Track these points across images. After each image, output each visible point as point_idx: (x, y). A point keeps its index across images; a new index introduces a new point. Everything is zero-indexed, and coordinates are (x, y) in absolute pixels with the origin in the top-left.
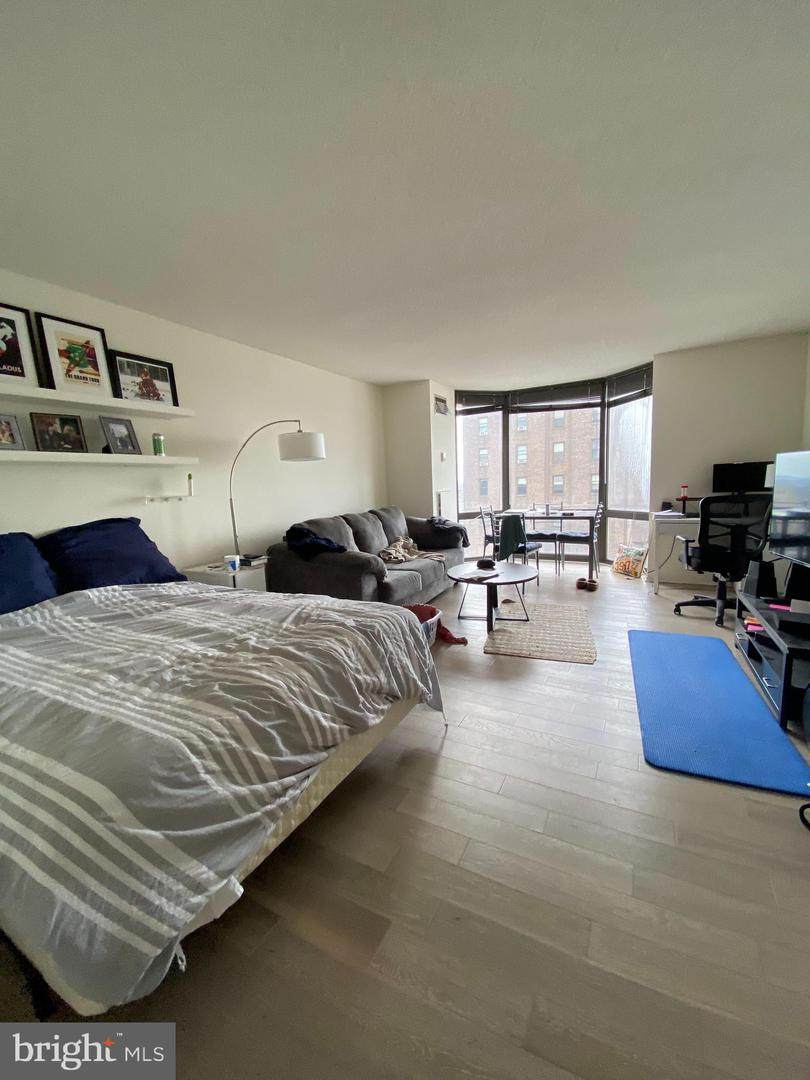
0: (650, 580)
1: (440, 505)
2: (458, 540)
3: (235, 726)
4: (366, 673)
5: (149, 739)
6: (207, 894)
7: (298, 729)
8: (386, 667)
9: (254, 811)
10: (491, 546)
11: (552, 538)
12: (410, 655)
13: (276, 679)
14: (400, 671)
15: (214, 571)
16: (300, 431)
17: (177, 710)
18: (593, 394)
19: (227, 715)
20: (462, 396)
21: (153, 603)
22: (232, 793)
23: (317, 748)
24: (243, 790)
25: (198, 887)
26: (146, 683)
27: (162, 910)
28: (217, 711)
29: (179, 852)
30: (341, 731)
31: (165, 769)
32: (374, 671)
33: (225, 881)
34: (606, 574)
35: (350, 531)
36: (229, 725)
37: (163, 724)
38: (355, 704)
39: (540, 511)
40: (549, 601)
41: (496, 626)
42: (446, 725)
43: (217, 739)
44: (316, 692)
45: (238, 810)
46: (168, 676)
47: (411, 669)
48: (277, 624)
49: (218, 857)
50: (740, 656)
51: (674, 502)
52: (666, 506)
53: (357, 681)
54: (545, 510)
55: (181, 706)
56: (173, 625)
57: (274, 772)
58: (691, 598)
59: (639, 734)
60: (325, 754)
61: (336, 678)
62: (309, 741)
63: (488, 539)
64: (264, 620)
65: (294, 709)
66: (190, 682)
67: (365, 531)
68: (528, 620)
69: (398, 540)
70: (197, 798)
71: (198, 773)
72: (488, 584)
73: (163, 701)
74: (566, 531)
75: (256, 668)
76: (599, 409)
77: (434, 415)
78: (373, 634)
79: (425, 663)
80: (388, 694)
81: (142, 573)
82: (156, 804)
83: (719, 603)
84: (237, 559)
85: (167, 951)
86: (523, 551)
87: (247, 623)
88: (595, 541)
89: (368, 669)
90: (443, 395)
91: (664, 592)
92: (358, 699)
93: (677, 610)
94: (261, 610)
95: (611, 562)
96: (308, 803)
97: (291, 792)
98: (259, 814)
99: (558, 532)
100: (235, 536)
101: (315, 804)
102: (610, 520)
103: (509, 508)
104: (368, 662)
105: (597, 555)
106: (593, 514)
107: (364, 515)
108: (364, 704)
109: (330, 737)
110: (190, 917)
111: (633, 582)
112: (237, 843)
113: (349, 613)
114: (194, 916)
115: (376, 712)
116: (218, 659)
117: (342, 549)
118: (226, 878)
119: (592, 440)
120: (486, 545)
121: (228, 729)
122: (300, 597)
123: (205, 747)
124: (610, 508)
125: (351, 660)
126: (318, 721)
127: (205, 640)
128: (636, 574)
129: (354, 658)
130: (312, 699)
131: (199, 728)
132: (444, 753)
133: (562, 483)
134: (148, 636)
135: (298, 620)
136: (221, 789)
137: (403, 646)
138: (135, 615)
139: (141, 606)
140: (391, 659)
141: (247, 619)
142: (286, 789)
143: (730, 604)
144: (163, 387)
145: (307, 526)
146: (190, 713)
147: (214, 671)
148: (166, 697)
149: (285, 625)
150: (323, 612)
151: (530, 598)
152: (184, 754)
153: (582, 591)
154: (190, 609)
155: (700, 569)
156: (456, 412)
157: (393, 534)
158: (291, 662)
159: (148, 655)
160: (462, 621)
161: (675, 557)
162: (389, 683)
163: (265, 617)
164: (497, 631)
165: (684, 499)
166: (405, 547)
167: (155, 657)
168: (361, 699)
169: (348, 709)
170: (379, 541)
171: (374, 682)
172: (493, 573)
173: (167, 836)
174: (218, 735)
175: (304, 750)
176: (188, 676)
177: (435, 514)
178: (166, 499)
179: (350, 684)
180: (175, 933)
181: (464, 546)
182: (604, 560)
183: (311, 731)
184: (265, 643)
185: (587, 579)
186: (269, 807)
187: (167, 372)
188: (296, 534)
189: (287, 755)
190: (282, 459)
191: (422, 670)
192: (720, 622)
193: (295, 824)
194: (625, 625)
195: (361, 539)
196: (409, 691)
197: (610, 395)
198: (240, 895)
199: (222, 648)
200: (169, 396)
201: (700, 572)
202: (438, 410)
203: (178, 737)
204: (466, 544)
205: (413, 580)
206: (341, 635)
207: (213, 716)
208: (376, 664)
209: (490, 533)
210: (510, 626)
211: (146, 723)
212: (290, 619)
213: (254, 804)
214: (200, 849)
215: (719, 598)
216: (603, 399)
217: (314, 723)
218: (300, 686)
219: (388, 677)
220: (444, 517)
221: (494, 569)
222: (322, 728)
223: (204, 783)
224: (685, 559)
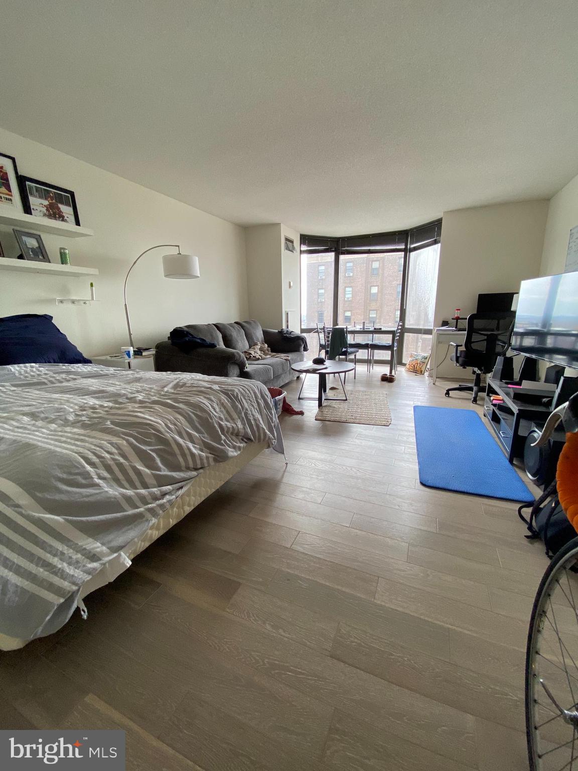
0: (430, 376)
1: (288, 322)
2: (301, 345)
3: (122, 447)
4: (228, 421)
5: (52, 453)
6: (101, 562)
7: (173, 454)
8: (243, 418)
9: (138, 507)
10: (323, 352)
11: (366, 346)
12: (261, 413)
13: (156, 419)
14: (253, 422)
15: (114, 359)
16: (179, 254)
17: (77, 437)
18: (399, 242)
19: (115, 440)
20: (306, 239)
21: (64, 376)
22: (120, 494)
23: (188, 469)
24: (130, 492)
25: (93, 557)
26: (52, 421)
27: (63, 571)
28: (109, 437)
29: (78, 533)
30: (207, 458)
31: (64, 473)
32: (233, 419)
33: (115, 555)
34: (401, 372)
35: (220, 336)
36: (118, 448)
37: (63, 445)
38: (218, 440)
39: (358, 327)
40: (362, 389)
41: (324, 403)
42: (287, 464)
43: (107, 456)
44: (188, 430)
45: (125, 505)
46: (71, 418)
47: (261, 422)
48: (159, 389)
49: (111, 537)
50: (486, 421)
51: (451, 321)
52: (445, 323)
53: (220, 426)
54: (362, 327)
55: (78, 434)
56: (78, 389)
57: (155, 482)
58: (457, 386)
59: (417, 467)
60: (195, 473)
61: (204, 422)
62: (183, 463)
63: (322, 347)
64: (149, 386)
65: (170, 439)
66: (88, 421)
67: (231, 335)
68: (346, 400)
69: (257, 345)
70: (91, 495)
71: (93, 478)
72: (319, 373)
73: (66, 432)
74: (376, 342)
75: (140, 412)
76: (403, 253)
77: (284, 253)
78: (233, 395)
79: (272, 419)
80: (243, 437)
81: (56, 357)
82: (58, 497)
83: (475, 388)
84: (131, 350)
85: (70, 599)
86: (345, 353)
87: (136, 388)
88: (395, 349)
89: (229, 419)
90: (291, 237)
91: (439, 383)
92: (220, 437)
93: (447, 393)
94: (147, 380)
95: (404, 365)
96: (183, 508)
97: (168, 497)
98: (142, 509)
99: (370, 343)
100: (130, 334)
101: (188, 509)
102: (407, 336)
103: (337, 325)
104: (228, 412)
105: (396, 360)
106: (395, 329)
107: (231, 325)
108: (225, 441)
109: (198, 462)
110: (87, 578)
111: (419, 377)
112: (126, 528)
113: (215, 383)
114: (90, 577)
115: (234, 447)
116: (111, 408)
117: (213, 346)
118: (115, 552)
119: (398, 285)
120: (320, 351)
121: (117, 449)
122: (179, 374)
123: (98, 460)
124: (407, 326)
125: (216, 413)
126: (189, 449)
127: (103, 397)
128: (421, 372)
129: (218, 410)
130: (185, 435)
131: (93, 447)
132: (285, 480)
133: (375, 316)
134: (57, 395)
135: (176, 386)
136: (111, 491)
137: (256, 405)
138: (48, 383)
139: (53, 377)
140: (246, 414)
141: (137, 386)
142: (164, 495)
143: (482, 389)
144: (66, 210)
145: (186, 329)
146: (87, 439)
147: (107, 414)
148: (68, 429)
149: (166, 389)
150: (196, 382)
151: (348, 387)
152: (79, 463)
153: (385, 383)
154: (92, 380)
155: (464, 365)
156: (301, 251)
157: (253, 339)
158: (169, 409)
159: (56, 405)
160: (301, 401)
161: (448, 357)
162: (244, 428)
163: (150, 384)
164: (326, 406)
165: (457, 319)
166: (261, 350)
167: (62, 406)
168: (223, 437)
169: (212, 442)
170: (242, 344)
171: (233, 427)
172: (324, 367)
173: (67, 520)
174: (108, 452)
175: (177, 468)
176: (87, 418)
177: (284, 327)
178: (73, 302)
179: (215, 426)
180: (75, 588)
181: (304, 351)
182: (400, 363)
183: (184, 455)
184: (149, 399)
185: (388, 374)
186: (150, 506)
187: (70, 198)
188: (177, 334)
189: (164, 471)
190: (166, 276)
191: (269, 423)
192: (475, 400)
193: (172, 522)
194: (412, 403)
195: (228, 341)
196: (259, 436)
197: (412, 243)
198: (129, 566)
199: (116, 402)
200: (72, 218)
201: (464, 368)
202: (287, 248)
203: (76, 453)
204: (306, 349)
205: (267, 371)
206: (207, 394)
207: (105, 440)
208: (235, 416)
209: (323, 342)
210: (334, 404)
211: (50, 444)
212: (171, 385)
213: (139, 503)
214: (95, 531)
215: (475, 385)
216: (406, 246)
217: (187, 452)
218: (175, 425)
219: (244, 424)
220: (290, 329)
221: (324, 364)
222: (193, 455)
223: (98, 485)
224: (454, 359)
